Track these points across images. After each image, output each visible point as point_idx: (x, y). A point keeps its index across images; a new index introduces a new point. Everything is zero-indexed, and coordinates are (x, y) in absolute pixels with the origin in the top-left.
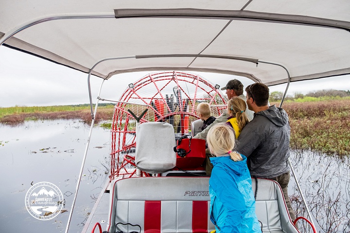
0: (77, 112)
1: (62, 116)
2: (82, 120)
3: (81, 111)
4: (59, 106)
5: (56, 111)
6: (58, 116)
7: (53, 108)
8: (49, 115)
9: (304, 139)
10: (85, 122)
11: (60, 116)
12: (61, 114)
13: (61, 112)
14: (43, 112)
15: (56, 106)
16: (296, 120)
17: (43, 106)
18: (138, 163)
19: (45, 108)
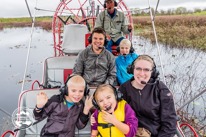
0: (38, 22)
1: (28, 24)
2: (41, 27)
3: (41, 21)
4: (26, 18)
5: (24, 21)
6: (26, 25)
7: (21, 19)
8: (20, 24)
9: (190, 41)
10: (44, 29)
11: (27, 25)
12: (27, 23)
13: (27, 22)
14: (15, 22)
15: (24, 18)
16: (188, 28)
17: (15, 18)
18: (63, 50)
19: (16, 19)
